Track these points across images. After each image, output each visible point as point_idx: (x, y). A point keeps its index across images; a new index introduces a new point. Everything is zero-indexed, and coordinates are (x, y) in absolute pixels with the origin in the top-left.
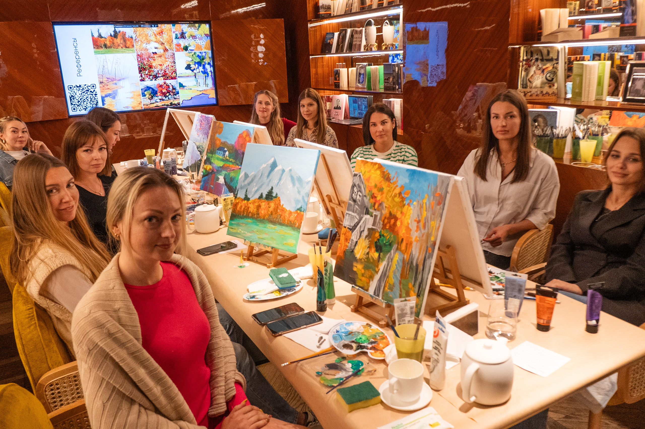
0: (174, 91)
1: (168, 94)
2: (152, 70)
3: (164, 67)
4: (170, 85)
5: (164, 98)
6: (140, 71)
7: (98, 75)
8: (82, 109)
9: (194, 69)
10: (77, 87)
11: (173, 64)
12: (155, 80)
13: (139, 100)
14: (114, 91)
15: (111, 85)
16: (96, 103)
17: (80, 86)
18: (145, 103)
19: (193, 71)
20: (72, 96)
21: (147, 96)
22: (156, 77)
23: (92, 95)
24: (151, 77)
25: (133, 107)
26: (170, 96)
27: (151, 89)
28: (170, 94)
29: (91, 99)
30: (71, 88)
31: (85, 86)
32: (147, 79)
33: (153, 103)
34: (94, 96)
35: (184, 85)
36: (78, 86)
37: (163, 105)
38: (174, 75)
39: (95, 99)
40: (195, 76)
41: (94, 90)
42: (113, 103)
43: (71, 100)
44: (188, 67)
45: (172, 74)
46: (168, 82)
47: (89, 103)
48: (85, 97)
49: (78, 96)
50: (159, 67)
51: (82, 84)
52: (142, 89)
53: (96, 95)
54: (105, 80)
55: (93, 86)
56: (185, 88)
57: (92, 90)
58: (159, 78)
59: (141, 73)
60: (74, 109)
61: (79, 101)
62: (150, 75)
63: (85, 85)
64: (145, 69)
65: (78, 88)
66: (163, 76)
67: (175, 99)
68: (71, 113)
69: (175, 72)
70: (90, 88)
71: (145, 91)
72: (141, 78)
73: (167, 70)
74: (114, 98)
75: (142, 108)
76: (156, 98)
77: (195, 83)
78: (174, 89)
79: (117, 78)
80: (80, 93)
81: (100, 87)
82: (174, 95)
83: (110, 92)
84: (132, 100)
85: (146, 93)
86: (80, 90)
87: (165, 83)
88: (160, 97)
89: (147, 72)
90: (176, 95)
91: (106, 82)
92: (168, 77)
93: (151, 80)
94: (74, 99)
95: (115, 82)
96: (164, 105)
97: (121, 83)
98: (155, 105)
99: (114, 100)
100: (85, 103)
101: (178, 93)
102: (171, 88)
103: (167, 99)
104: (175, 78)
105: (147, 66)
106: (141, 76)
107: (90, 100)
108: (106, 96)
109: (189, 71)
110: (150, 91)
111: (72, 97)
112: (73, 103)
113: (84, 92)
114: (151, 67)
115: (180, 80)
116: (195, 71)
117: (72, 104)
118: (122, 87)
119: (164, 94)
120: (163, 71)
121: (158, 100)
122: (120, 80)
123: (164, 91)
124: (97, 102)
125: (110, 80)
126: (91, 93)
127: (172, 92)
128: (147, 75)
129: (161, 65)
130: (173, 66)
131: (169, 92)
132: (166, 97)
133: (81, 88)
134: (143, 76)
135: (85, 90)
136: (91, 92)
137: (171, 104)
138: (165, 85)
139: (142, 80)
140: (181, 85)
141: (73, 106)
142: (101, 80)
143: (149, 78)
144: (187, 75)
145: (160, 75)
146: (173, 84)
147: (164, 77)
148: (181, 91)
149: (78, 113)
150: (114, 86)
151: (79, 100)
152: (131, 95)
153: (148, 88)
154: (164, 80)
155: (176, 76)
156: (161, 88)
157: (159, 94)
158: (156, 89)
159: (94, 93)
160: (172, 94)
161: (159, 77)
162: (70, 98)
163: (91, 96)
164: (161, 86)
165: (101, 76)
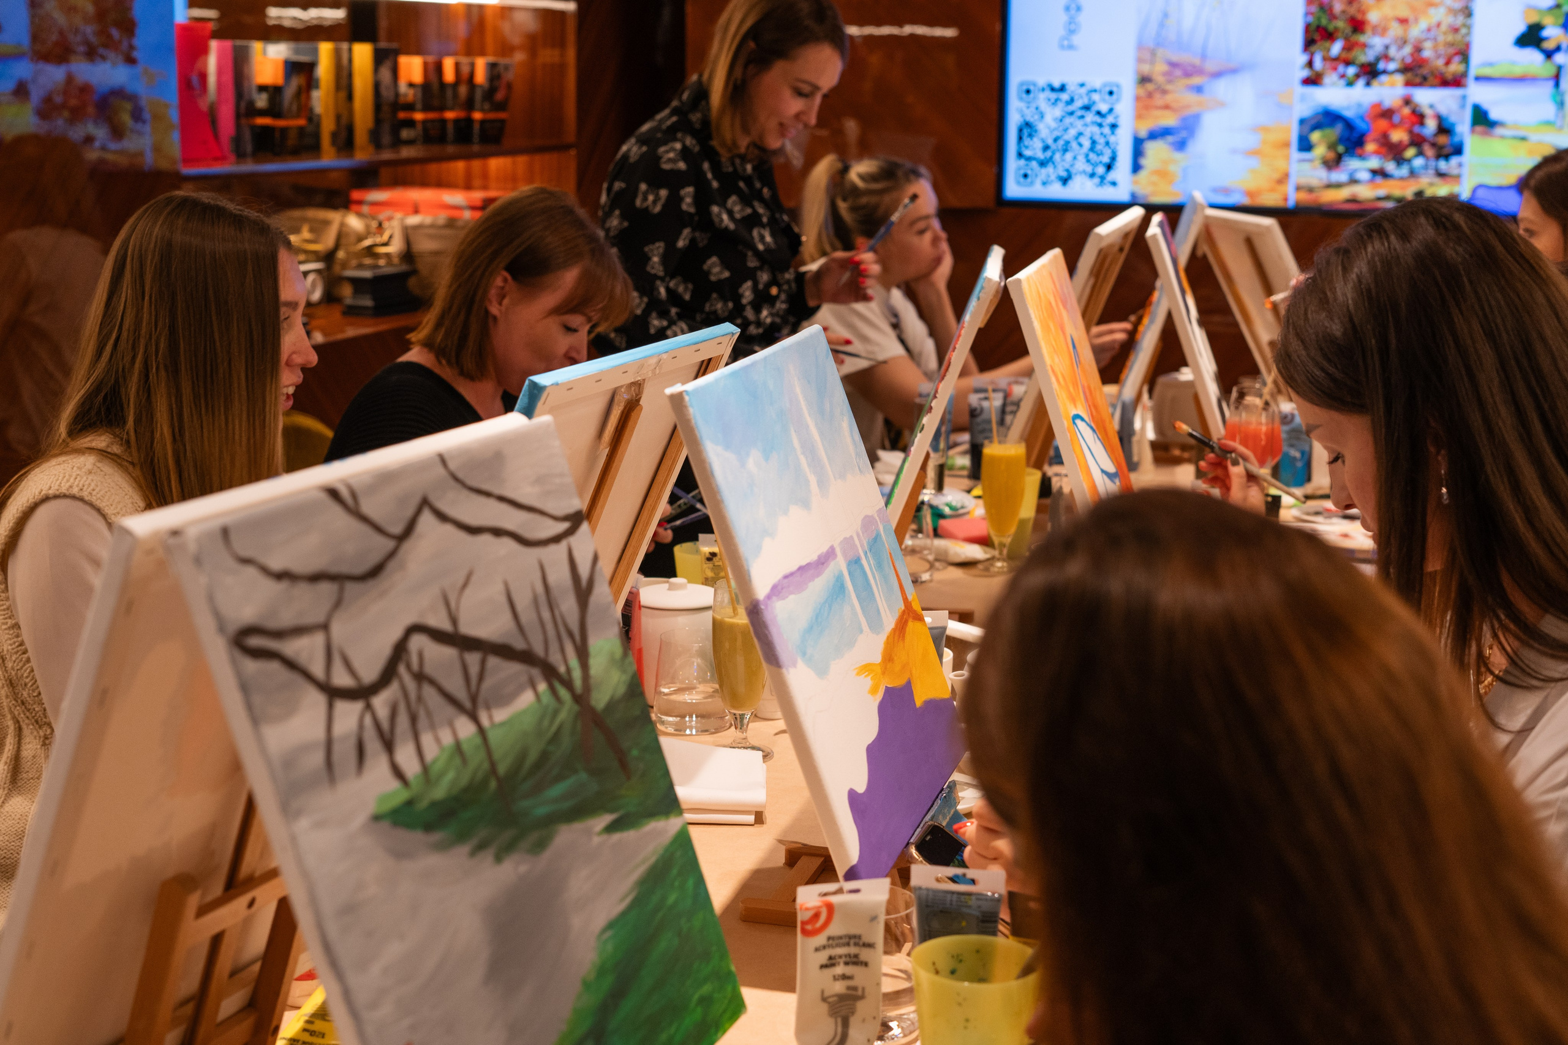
0: (1442, 140)
1: (1410, 152)
2: (1362, 38)
3: (1416, 31)
4: (1428, 112)
5: (1390, 167)
6: (1309, 43)
7: (1140, 47)
8: (1053, 177)
9: (1558, 49)
10: (1053, 89)
11: (1460, 20)
12: (1368, 84)
13: (1281, 164)
14: (1184, 119)
15: (1180, 94)
16: (1106, 159)
17: (1062, 88)
18: (1304, 181)
19: (1549, 55)
20: (1028, 124)
21: (1320, 151)
22: (1370, 72)
23: (1100, 125)
24: (1351, 71)
25: (1250, 194)
26: (1418, 162)
27: (1339, 128)
28: (1420, 153)
29: (1094, 142)
30: (1028, 92)
31: (1083, 91)
32: (1330, 78)
33: (1339, 186)
34: (1107, 130)
35: (1494, 115)
36: (1057, 85)
37: (1379, 199)
38: (1455, 67)
39: (1107, 143)
40: (1557, 78)
41: (1111, 110)
42: (1172, 168)
43: (1020, 138)
44: (1531, 37)
45: (1448, 63)
46: (1426, 97)
47: (1081, 158)
48: (1072, 132)
49: (1046, 128)
50: (1395, 30)
51: (1072, 82)
52: (1302, 122)
53: (1114, 126)
54: (1159, 69)
55: (1111, 93)
56: (1499, 131)
57: (1104, 108)
58: (1383, 78)
59: (1313, 48)
60: (1026, 176)
61: (1046, 148)
62: (1348, 63)
63: (1082, 85)
64: (1330, 36)
65: (1053, 96)
66: (1405, 69)
67: (1441, 175)
68: (1013, 189)
69: (1464, 54)
70: (1096, 97)
71: (1317, 126)
72: (1305, 73)
73: (1428, 45)
74: (1181, 146)
75: (1286, 199)
76: (1353, 164)
77: (1548, 110)
78: (1444, 129)
79: (1210, 66)
80: (1058, 112)
81: (1138, 99)
82: (1438, 157)
83: (1169, 120)
84: (1253, 162)
85: (1315, 136)
86: (1061, 105)
87: (1407, 101)
88: (1374, 163)
89: (1336, 48)
90: (1447, 157)
91: (1160, 79)
92: (1425, 79)
93: (1350, 84)
94: (1030, 136)
95: (1196, 80)
96: (1387, 198)
97: (1221, 88)
98: (1344, 193)
99: (1178, 156)
100: (1069, 156)
101: (1458, 150)
102: (1431, 125)
103: (1404, 171)
104: (1457, 82)
105: (1340, 24)
106: (1310, 64)
107: (1087, 144)
108: (1153, 136)
109: (1531, 58)
110: (1335, 132)
111: (1027, 129)
112: (1027, 153)
113: (1072, 113)
114: (1358, 25)
115: (1477, 93)
116: (1559, 58)
117: (1020, 155)
118: (1221, 105)
119: (1395, 152)
120: (1408, 50)
121: (1364, 176)
122: (1217, 75)
123: (1398, 136)
124: (1113, 158)
125: (1178, 72)
126: (1098, 119)
127: (1434, 145)
128: (1336, 59)
129: (1403, 21)
130: (1456, 30)
131: (1417, 141)
132: (1400, 160)
133: (1065, 97)
134: (1318, 64)
135: (1079, 103)
136: (1099, 113)
137: (1419, 194)
138: (1406, 111)
139: (1313, 81)
140: (1481, 119)
141: (1022, 162)
142: (1146, 69)
143: (1343, 76)
144: (1518, 71)
145: (1392, 66)
146: (1443, 110)
147: (1409, 75)
148: (1474, 145)
149: (1037, 191)
150: (1191, 98)
151: (1050, 142)
152: (1251, 141)
153: (1328, 118)
154: (1408, 84)
155: (1465, 75)
156: (1383, 124)
157: (1370, 147)
158: (1362, 125)
159: (1110, 119)
160: (1429, 151)
161: (1385, 72)
162: (1020, 130)
163: (1096, 129)
164: (1387, 114)
165: (1146, 51)
